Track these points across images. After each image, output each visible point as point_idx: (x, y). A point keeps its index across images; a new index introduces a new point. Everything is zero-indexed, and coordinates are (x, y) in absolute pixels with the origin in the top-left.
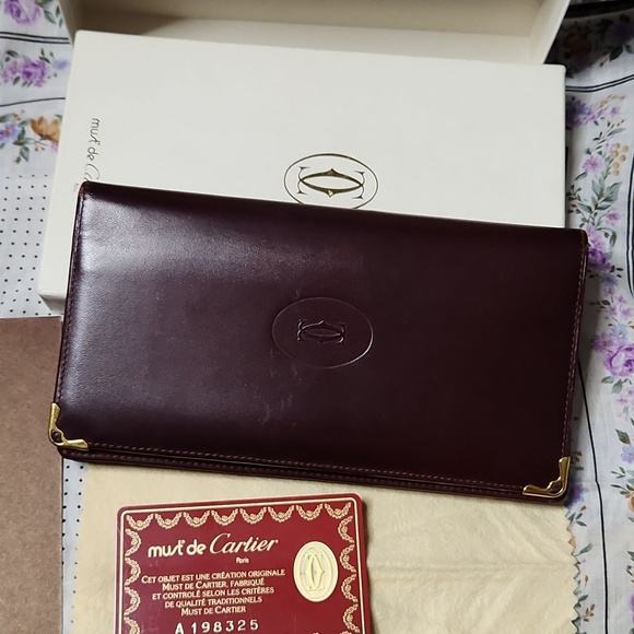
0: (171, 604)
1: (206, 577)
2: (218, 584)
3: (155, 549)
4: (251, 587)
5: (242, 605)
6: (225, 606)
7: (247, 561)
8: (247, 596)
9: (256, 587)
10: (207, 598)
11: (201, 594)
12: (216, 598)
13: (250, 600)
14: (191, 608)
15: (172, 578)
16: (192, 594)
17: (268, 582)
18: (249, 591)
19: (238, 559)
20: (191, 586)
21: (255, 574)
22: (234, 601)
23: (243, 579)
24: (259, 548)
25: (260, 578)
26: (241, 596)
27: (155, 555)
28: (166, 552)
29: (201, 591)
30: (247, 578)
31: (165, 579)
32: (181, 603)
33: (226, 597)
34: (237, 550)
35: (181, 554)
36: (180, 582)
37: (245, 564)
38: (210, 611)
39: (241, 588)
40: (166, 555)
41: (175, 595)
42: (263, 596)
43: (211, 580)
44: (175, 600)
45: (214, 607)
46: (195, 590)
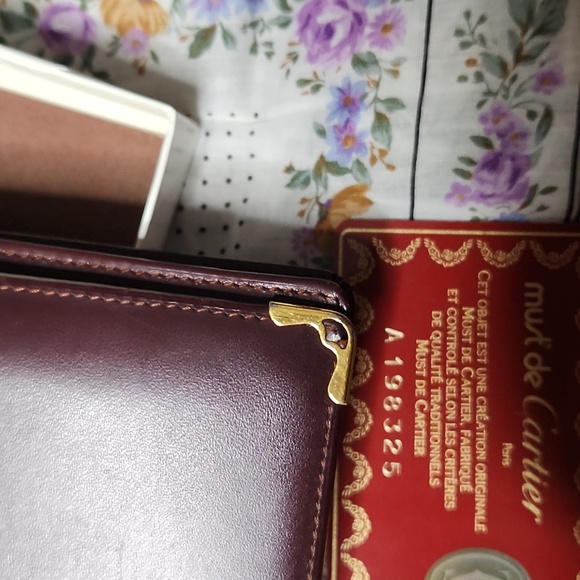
0: (437, 321)
1: (482, 387)
2: (467, 407)
3: (539, 295)
4: (458, 467)
5: (428, 449)
6: (428, 419)
7: (506, 462)
8: (443, 460)
9: (458, 477)
10: (443, 386)
11: (452, 376)
12: (443, 404)
13: (435, 464)
14: (429, 357)
15: (483, 325)
16: (452, 360)
17: (466, 501)
18: (451, 463)
19: (509, 447)
20: (467, 357)
21: (482, 476)
22: (436, 435)
23: (474, 454)
24: (528, 486)
25: (474, 485)
26: (444, 448)
27: (529, 295)
28: (533, 316)
29: (458, 378)
30: (475, 462)
31: (483, 312)
32: (438, 340)
33: (444, 420)
34: (527, 445)
35: (528, 341)
36: (477, 339)
37: (501, 458)
38: (421, 390)
39: (457, 448)
40: (526, 316)
41: (453, 328)
42: (441, 490)
43: (475, 395)
44: (444, 329)
45: (428, 398)
46: (460, 365)
